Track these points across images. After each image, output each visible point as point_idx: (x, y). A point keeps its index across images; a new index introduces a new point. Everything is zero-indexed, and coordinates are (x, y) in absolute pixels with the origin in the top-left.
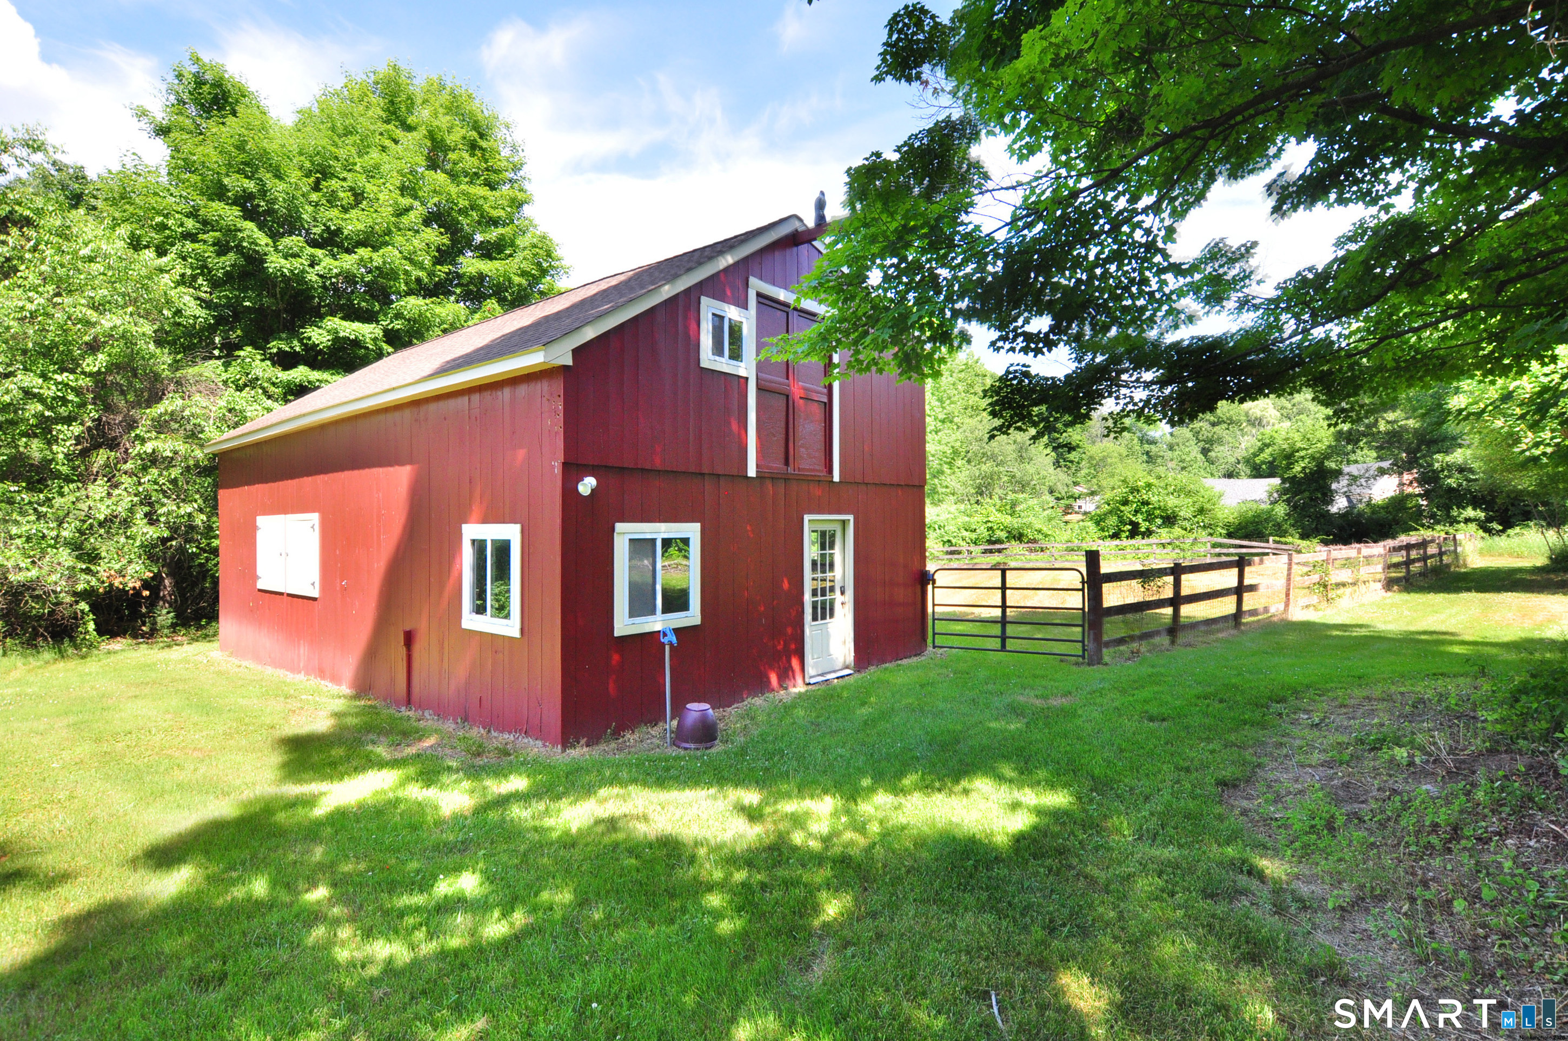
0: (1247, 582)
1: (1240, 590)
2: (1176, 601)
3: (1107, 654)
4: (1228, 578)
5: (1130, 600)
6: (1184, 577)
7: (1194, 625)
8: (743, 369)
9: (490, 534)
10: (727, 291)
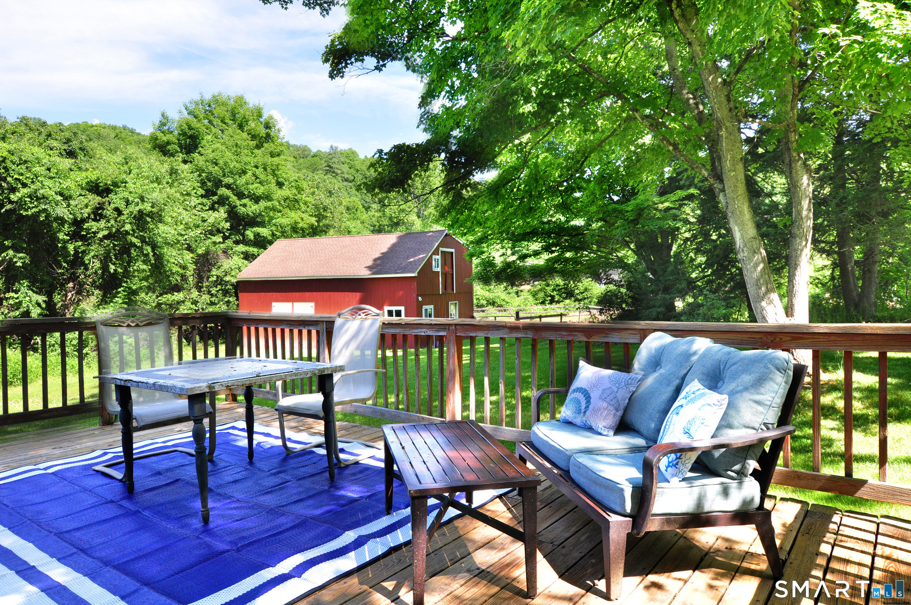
0: (563, 321)
6: (543, 319)
8: (439, 269)
9: (394, 308)
10: (436, 252)
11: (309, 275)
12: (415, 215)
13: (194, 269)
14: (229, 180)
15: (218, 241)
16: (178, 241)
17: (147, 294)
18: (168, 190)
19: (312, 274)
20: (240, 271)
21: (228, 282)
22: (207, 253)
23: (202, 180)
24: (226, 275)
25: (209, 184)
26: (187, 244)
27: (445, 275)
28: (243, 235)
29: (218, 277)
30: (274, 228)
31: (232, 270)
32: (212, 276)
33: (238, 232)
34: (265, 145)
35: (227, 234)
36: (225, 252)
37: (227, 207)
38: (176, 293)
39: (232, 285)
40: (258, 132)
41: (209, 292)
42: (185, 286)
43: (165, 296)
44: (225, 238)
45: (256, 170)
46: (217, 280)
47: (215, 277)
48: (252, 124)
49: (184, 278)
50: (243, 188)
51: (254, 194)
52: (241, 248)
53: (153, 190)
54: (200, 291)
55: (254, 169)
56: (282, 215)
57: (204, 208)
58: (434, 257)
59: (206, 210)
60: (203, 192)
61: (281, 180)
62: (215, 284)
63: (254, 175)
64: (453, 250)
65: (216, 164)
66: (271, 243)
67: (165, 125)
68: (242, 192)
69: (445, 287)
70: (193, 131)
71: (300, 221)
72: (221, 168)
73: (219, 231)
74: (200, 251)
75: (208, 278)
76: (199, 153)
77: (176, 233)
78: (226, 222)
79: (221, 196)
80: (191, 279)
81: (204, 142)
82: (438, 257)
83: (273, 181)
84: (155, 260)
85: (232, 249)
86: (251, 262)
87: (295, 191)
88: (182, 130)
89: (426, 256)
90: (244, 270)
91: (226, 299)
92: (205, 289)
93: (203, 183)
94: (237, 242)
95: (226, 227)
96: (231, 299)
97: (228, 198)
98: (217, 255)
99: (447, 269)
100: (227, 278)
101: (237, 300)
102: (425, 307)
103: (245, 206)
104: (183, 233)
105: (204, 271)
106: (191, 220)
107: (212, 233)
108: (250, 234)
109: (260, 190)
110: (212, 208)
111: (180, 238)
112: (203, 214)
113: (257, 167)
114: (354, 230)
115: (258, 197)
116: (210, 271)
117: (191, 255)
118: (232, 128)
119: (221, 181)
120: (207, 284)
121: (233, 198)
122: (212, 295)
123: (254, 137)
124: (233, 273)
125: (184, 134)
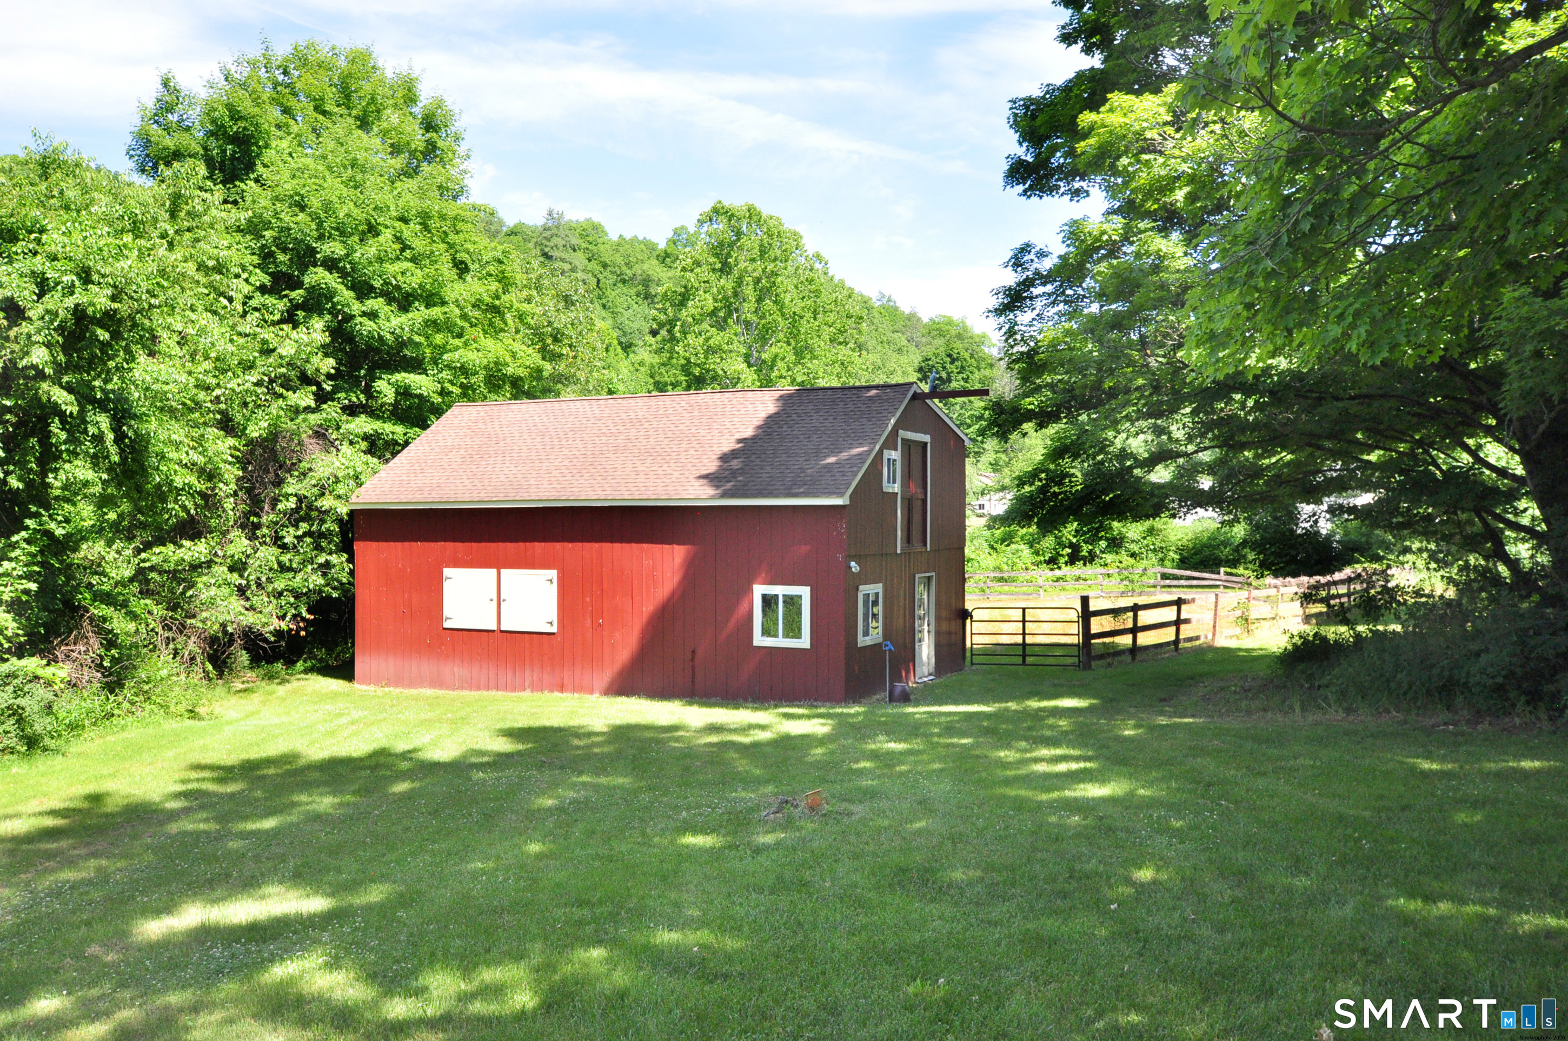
0: (1183, 617)
1: (1178, 623)
2: (1135, 630)
3: (1094, 664)
4: (1169, 614)
5: (1107, 629)
6: (1140, 613)
7: (1147, 648)
8: (896, 488)
9: (780, 590)
10: (890, 443)
11: (544, 495)
12: (741, 359)
13: (239, 479)
14: (333, 248)
15: (303, 404)
16: (198, 405)
17: (109, 544)
18: (162, 252)
19: (553, 494)
20: (360, 485)
21: (327, 512)
22: (274, 435)
23: (263, 247)
24: (323, 494)
25: (281, 257)
26: (220, 412)
27: (909, 503)
28: (368, 391)
29: (300, 499)
30: (446, 375)
31: (337, 481)
32: (287, 496)
33: (354, 383)
34: (425, 168)
35: (329, 388)
36: (319, 434)
37: (328, 317)
38: (187, 543)
39: (340, 521)
40: (405, 138)
41: (277, 540)
42: (213, 522)
43: (156, 550)
44: (322, 398)
45: (404, 226)
46: (298, 509)
47: (293, 499)
48: (392, 117)
49: (209, 501)
50: (368, 271)
51: (398, 288)
52: (362, 424)
53: (121, 252)
54: (252, 537)
55: (398, 224)
56: (466, 344)
57: (270, 318)
58: (886, 452)
59: (274, 324)
60: (266, 280)
61: (462, 256)
62: (294, 518)
63: (398, 239)
64: (926, 438)
65: (302, 208)
66: (438, 412)
67: (170, 109)
68: (366, 283)
69: (908, 539)
70: (242, 124)
71: (508, 359)
72: (315, 217)
73: (306, 380)
74: (255, 430)
75: (275, 502)
76: (257, 181)
77: (192, 381)
78: (326, 355)
79: (312, 290)
80: (229, 504)
81: (269, 155)
82: (895, 455)
83: (446, 258)
84: (121, 452)
85: (338, 428)
86: (387, 461)
87: (495, 286)
88: (213, 121)
89: (870, 451)
90: (370, 483)
91: (321, 559)
92: (265, 530)
93: (266, 256)
94: (352, 410)
95: (324, 370)
96: (334, 559)
97: (330, 295)
98: (300, 443)
99: (915, 489)
100: (326, 503)
101: (351, 560)
102: (865, 589)
103: (372, 315)
104: (211, 381)
105: (263, 484)
106: (230, 348)
107: (287, 385)
108: (385, 388)
109: (414, 278)
110: (290, 318)
111: (202, 395)
112: (268, 334)
113: (404, 220)
114: (621, 387)
115: (408, 295)
116: (279, 483)
117: (231, 441)
118: (343, 125)
119: (313, 251)
120: (272, 517)
121: (345, 295)
122: (284, 547)
123: (396, 150)
124: (341, 489)
125: (218, 131)
